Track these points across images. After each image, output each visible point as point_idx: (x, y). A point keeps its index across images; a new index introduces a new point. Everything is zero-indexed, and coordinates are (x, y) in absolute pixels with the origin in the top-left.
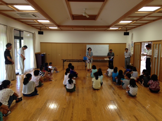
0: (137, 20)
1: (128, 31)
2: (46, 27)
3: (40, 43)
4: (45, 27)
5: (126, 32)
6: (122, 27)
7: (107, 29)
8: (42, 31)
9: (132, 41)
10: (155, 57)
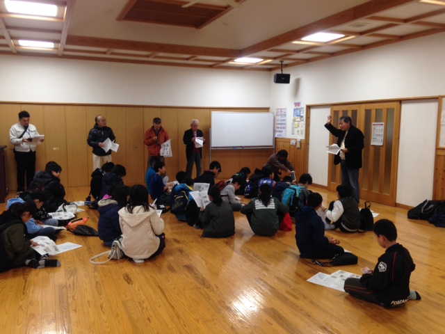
0: (361, 33)
2: (11, 38)
6: (275, 58)
7: (224, 62)
9: (297, 101)
10: (372, 143)
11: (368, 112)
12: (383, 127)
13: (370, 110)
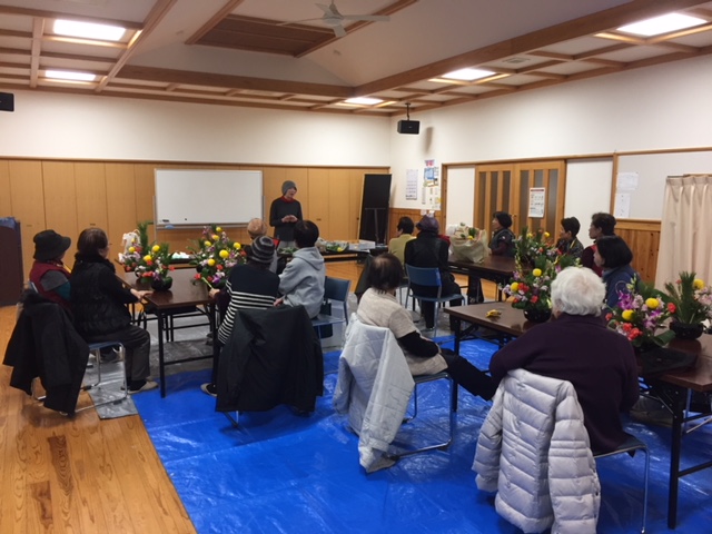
2: (40, 67)
4: (32, 70)
7: (329, 102)
9: (429, 159)
10: (530, 215)
11: (524, 174)
12: (543, 194)
13: (527, 172)
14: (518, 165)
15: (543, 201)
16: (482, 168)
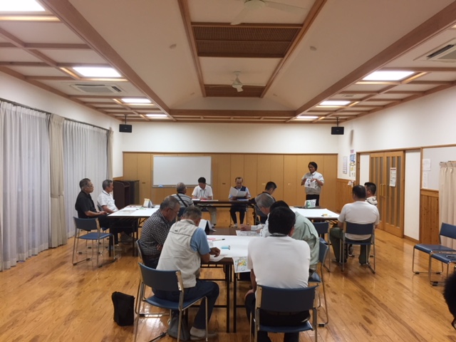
0: (361, 100)
1: (340, 125)
2: (139, 113)
3: (122, 154)
4: (137, 115)
5: (335, 125)
7: (289, 119)
8: (128, 123)
9: (352, 149)
10: (391, 185)
11: (388, 159)
12: (396, 172)
14: (386, 153)
15: (395, 176)
16: (373, 155)
